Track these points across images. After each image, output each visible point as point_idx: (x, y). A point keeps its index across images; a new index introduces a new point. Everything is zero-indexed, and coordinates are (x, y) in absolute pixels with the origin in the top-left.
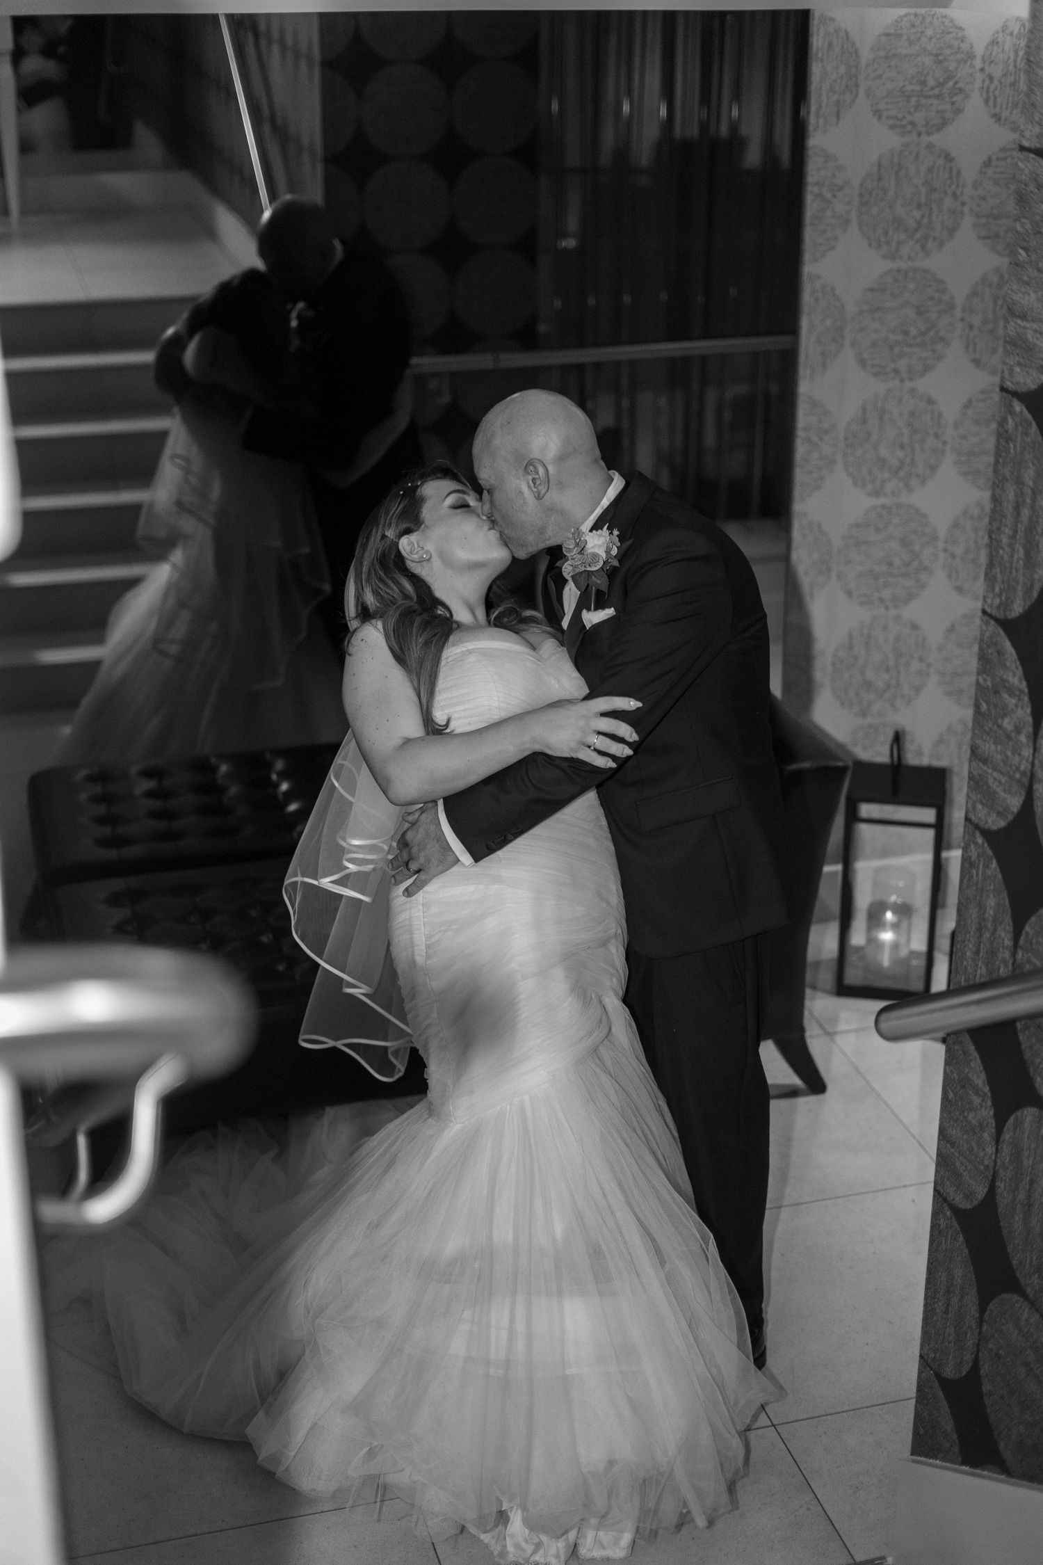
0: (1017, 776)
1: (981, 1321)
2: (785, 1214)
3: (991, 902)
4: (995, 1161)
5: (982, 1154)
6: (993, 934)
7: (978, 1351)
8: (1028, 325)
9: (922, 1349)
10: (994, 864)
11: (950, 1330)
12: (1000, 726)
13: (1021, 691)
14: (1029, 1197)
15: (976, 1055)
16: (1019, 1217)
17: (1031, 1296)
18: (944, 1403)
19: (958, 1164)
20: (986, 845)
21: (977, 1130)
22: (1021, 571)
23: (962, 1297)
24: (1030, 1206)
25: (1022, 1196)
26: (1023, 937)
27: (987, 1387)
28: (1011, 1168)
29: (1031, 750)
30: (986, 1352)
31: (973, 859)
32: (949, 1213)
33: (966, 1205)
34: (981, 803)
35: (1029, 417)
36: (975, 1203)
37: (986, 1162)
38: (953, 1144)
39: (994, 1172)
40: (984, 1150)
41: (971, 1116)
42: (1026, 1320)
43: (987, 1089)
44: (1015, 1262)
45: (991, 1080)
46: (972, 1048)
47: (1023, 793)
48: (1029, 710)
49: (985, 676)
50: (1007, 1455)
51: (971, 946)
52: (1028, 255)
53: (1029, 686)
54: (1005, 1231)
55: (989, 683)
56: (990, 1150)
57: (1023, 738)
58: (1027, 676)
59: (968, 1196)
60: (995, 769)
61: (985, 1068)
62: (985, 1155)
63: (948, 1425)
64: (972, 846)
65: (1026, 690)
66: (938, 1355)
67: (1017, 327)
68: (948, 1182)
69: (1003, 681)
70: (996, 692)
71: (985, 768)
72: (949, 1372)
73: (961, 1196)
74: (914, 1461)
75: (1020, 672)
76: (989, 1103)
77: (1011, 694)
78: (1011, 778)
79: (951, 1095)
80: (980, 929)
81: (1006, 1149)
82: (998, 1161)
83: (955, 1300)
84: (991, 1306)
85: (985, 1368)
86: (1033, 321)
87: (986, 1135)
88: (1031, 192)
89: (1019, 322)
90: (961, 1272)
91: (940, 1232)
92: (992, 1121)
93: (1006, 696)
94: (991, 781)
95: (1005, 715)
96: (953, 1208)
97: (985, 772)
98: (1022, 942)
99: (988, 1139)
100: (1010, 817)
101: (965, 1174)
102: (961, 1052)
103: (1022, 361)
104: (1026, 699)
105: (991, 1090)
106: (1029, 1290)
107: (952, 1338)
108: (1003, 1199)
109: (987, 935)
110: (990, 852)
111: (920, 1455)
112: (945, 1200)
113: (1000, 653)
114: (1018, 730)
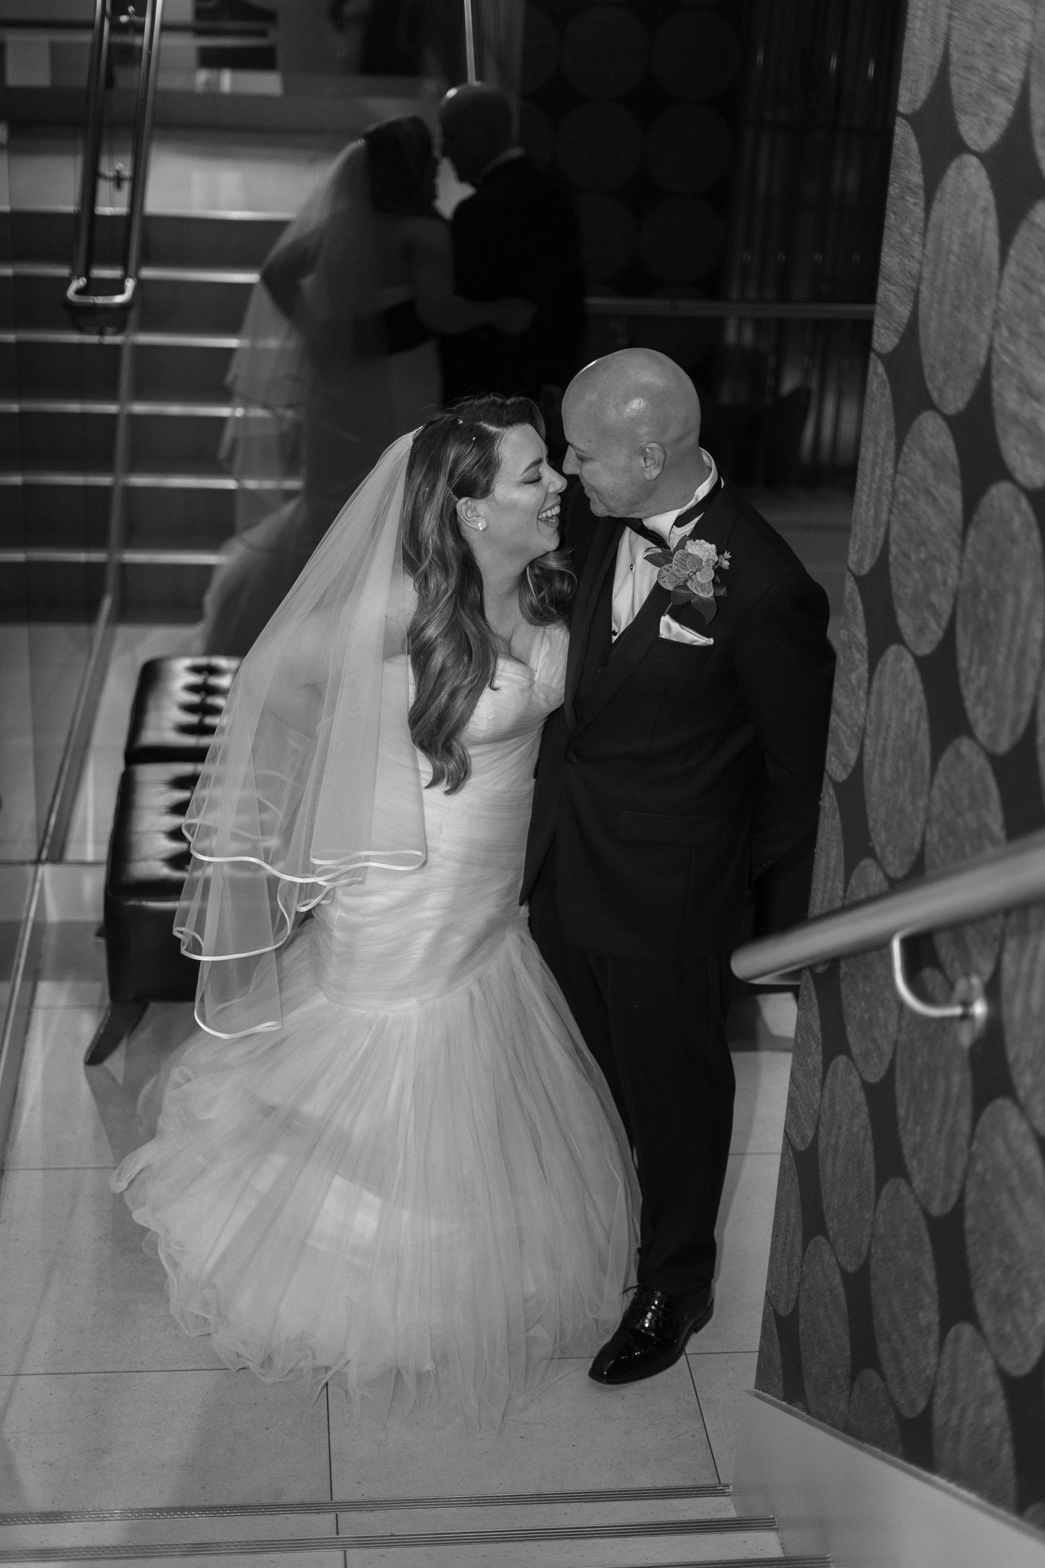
0: (856, 730)
1: (802, 1261)
2: (748, 1160)
3: (834, 853)
4: (820, 1106)
5: (813, 1098)
6: (833, 884)
7: (799, 1290)
8: (891, 288)
9: (767, 1286)
10: (838, 817)
11: (785, 1269)
12: (849, 680)
13: (863, 647)
14: (837, 1142)
15: (815, 1001)
16: (829, 1162)
17: (832, 1239)
18: (776, 1339)
19: (799, 1107)
20: (834, 796)
21: (812, 1074)
22: (871, 530)
23: (793, 1237)
24: (836, 1151)
25: (832, 1142)
26: (849, 889)
27: (802, 1326)
28: (828, 1113)
29: (865, 706)
30: (803, 1292)
31: (827, 808)
32: (791, 1154)
33: (801, 1148)
34: (835, 756)
35: (886, 378)
36: (807, 1145)
37: (815, 1107)
38: (797, 1087)
39: (819, 1117)
40: (814, 1094)
41: (810, 1060)
42: (827, 1262)
43: (819, 1035)
44: (825, 1205)
45: (823, 1028)
46: (814, 994)
47: (858, 747)
48: (866, 666)
49: (844, 631)
50: (808, 1392)
51: (819, 894)
52: (896, 220)
53: (869, 643)
54: (821, 1174)
55: (846, 638)
56: (818, 1095)
57: (862, 694)
58: (870, 634)
59: (803, 1139)
60: (845, 724)
61: (821, 1017)
62: (815, 1099)
63: (778, 1362)
64: (827, 796)
65: (866, 646)
66: (776, 1292)
67: (885, 289)
68: (793, 1125)
69: (855, 636)
70: (850, 648)
71: (838, 721)
72: (782, 1312)
73: (799, 1138)
74: (757, 1396)
75: (863, 628)
76: (820, 1049)
77: (859, 651)
78: (852, 731)
79: (800, 1040)
80: (826, 877)
81: (827, 1095)
82: (822, 1105)
83: (789, 1239)
84: (809, 1248)
85: (802, 1307)
86: (895, 285)
87: (816, 1080)
88: (901, 157)
89: (886, 284)
90: (795, 1212)
91: (785, 1172)
92: (821, 1067)
93: (854, 651)
94: (841, 734)
95: (853, 670)
96: (794, 1149)
97: (839, 725)
98: (848, 894)
99: (817, 1084)
100: (850, 770)
101: (803, 1116)
102: (807, 998)
103: (887, 324)
104: (866, 655)
105: (823, 1037)
106: (831, 1233)
107: (785, 1277)
108: (822, 1145)
109: (829, 885)
110: (836, 803)
111: (759, 1389)
112: (790, 1143)
113: (855, 609)
114: (859, 683)
